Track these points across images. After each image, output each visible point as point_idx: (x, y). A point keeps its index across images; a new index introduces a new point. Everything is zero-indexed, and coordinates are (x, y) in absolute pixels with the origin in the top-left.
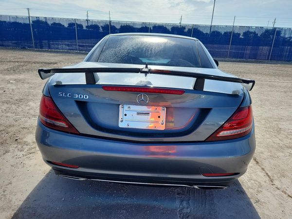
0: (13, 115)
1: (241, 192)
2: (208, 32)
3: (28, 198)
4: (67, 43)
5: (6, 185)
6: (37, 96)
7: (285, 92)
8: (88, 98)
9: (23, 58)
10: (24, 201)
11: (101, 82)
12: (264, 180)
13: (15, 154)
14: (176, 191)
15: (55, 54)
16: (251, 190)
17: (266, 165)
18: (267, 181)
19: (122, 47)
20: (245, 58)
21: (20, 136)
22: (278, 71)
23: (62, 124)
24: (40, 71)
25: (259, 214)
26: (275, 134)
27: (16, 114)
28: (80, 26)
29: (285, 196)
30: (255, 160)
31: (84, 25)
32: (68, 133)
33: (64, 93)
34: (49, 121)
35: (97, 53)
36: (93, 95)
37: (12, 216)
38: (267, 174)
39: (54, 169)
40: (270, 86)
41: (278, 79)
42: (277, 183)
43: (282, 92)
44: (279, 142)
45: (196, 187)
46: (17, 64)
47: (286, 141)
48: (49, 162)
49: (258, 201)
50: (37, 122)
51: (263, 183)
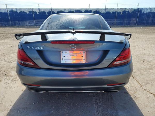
0: (3, 61)
1: (126, 93)
2: (104, 12)
3: (15, 104)
4: (29, 22)
5: (2, 98)
6: (15, 51)
7: (146, 41)
8: (43, 48)
9: (5, 31)
10: (13, 106)
11: (49, 39)
12: (138, 86)
13: (6, 82)
14: (93, 95)
15: (23, 28)
16: (131, 92)
17: (138, 78)
18: (139, 87)
19: (60, 21)
20: (124, 25)
21: (8, 72)
22: (141, 31)
23: (30, 63)
24: (16, 35)
25: (136, 104)
26: (142, 63)
27: (4, 61)
28: (36, 13)
29: (149, 93)
30: (132, 76)
31: (38, 12)
32: (34, 68)
33: (30, 47)
34: (23, 62)
35: (46, 25)
36: (46, 46)
37: (7, 114)
38: (139, 83)
39: (28, 88)
40: (138, 39)
41: (142, 34)
42: (144, 87)
43: (144, 41)
44: (144, 66)
45: (103, 91)
46: (2, 34)
47: (148, 66)
48: (25, 84)
49: (135, 97)
50: (16, 65)
51: (137, 88)
